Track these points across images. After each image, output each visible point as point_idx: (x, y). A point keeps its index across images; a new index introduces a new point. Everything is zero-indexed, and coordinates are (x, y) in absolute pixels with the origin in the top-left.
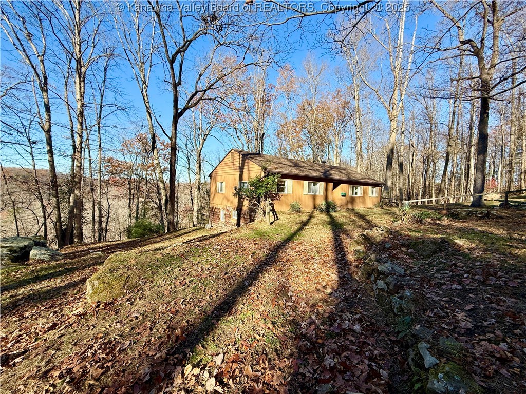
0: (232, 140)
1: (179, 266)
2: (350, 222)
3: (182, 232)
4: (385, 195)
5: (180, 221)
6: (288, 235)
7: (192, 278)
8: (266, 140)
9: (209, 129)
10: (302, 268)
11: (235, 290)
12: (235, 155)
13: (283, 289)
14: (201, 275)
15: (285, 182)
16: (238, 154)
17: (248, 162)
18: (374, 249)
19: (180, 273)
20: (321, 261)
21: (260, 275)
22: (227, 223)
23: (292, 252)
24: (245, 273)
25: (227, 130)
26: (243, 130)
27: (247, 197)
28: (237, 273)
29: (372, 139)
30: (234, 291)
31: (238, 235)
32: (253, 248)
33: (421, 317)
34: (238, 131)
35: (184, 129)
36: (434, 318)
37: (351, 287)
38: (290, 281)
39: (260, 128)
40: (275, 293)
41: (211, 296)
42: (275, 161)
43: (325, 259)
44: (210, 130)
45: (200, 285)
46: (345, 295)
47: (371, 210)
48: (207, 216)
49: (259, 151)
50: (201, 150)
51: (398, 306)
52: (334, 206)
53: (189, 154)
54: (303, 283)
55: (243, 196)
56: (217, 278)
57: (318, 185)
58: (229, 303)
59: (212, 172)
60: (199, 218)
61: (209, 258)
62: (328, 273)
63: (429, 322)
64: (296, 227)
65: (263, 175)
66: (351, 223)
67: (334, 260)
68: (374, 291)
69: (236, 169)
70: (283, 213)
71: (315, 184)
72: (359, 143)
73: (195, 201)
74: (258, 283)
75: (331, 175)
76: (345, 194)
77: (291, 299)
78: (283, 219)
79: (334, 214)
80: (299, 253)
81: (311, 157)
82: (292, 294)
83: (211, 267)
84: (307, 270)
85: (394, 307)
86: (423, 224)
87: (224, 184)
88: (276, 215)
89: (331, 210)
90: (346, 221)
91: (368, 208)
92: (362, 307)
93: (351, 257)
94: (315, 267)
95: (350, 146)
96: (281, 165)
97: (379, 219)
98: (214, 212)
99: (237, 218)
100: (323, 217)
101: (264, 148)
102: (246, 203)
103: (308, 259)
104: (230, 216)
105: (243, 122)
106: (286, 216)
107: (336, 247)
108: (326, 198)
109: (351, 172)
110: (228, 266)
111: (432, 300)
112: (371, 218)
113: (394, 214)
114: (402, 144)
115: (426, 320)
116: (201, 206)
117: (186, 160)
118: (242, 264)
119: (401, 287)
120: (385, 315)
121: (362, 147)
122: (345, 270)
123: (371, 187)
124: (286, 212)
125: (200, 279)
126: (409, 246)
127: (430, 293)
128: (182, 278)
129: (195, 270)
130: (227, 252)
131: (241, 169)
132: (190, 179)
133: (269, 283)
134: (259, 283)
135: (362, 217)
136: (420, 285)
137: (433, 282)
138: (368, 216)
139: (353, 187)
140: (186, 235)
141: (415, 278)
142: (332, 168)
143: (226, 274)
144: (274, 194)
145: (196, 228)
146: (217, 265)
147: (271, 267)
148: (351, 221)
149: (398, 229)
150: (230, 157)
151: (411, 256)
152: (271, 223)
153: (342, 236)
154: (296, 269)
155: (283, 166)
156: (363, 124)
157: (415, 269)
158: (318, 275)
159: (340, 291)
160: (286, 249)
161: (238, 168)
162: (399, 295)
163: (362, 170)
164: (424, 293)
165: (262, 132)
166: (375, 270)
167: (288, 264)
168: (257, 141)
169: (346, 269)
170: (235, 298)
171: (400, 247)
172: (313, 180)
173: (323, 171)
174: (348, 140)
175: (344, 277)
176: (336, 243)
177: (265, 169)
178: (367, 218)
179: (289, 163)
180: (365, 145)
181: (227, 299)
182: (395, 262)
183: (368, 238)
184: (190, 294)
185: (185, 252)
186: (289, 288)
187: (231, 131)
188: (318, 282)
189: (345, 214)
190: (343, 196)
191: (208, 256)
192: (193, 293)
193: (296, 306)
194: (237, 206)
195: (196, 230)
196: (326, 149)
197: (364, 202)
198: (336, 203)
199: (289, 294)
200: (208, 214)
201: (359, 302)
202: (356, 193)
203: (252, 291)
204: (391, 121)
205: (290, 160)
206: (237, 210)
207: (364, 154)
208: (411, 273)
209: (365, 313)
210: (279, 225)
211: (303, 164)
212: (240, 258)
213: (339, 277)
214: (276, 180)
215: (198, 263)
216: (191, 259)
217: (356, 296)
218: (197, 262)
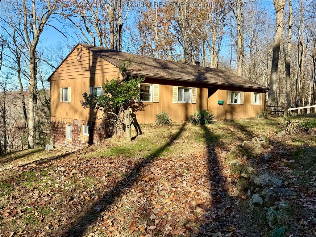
0: (79, 32)
1: (7, 193)
2: (227, 135)
3: (13, 156)
4: (269, 102)
5: (9, 143)
6: (152, 151)
7: (26, 207)
8: (125, 34)
9: (46, 16)
10: (168, 187)
11: (84, 217)
12: (83, 52)
13: (144, 212)
14: (38, 203)
15: (149, 87)
16: (87, 51)
17: (101, 61)
18: (252, 162)
19: (8, 202)
20: (190, 178)
21: (117, 198)
22: (74, 141)
23: (157, 169)
24: (97, 197)
25: (71, 18)
26: (93, 19)
27: (101, 106)
28: (87, 198)
29: (256, 35)
30: (83, 219)
31: (89, 155)
32: (108, 168)
33: (295, 227)
34: (87, 21)
35: (10, 15)
36: (308, 226)
37: (224, 206)
38: (153, 202)
39: (117, 17)
40: (133, 217)
41: (52, 226)
42: (136, 60)
43: (196, 176)
44: (47, 18)
45: (36, 214)
46: (217, 213)
47: (253, 121)
48: (47, 134)
49: (116, 47)
50: (36, 44)
51: (273, 218)
52: (210, 117)
53: (19, 51)
54: (169, 204)
55: (96, 106)
56: (60, 205)
57: (190, 91)
58: (75, 232)
59: (53, 74)
60: (37, 137)
61: (49, 182)
62: (198, 191)
63: (303, 231)
64: (163, 142)
65: (121, 78)
66: (229, 135)
67: (206, 176)
68: (249, 207)
69: (86, 71)
70: (148, 126)
71: (186, 90)
72: (240, 40)
73: (30, 115)
74: (113, 208)
75: (206, 78)
76: (223, 102)
77: (154, 222)
78: (147, 133)
79: (209, 126)
80: (165, 171)
81: (183, 57)
82: (155, 217)
83: (52, 193)
84: (174, 189)
85: (269, 221)
86: (308, 133)
87: (69, 91)
88: (139, 129)
89: (206, 121)
90: (223, 133)
91: (250, 119)
92: (235, 225)
93: (226, 172)
94: (184, 185)
95: (230, 43)
96: (143, 66)
97: (262, 131)
98: (57, 128)
99: (88, 135)
100: (197, 129)
101: (123, 44)
102: (100, 115)
103: (175, 177)
104: (79, 132)
105: (94, 9)
106: (151, 130)
107: (210, 162)
108: (200, 107)
109: (230, 74)
110: (75, 190)
111: (308, 209)
112: (252, 130)
113: (279, 124)
114: (290, 41)
115: (299, 230)
116: (39, 122)
117: (15, 59)
118: (93, 186)
119: (277, 199)
120: (260, 230)
121: (245, 44)
122: (219, 187)
123: (254, 93)
124: (151, 125)
125: (36, 207)
126: (291, 156)
127: (306, 202)
128: (12, 208)
129: (30, 197)
130: (73, 174)
131: (92, 70)
132: (21, 85)
133: (127, 207)
134: (115, 207)
135: (242, 128)
136: (297, 195)
137: (311, 192)
138: (249, 127)
139: (233, 93)
140: (18, 160)
141: (293, 189)
142: (208, 70)
143: (72, 199)
144: (137, 103)
145: (32, 150)
146: (60, 189)
147: (130, 187)
148: (228, 133)
149: (280, 140)
150: (76, 54)
151: (291, 166)
152: (133, 139)
153: (218, 150)
154: (161, 188)
155: (147, 67)
156: (245, 15)
157: (294, 179)
158: (186, 194)
159: (211, 211)
160: (149, 166)
161: (88, 69)
162: (275, 207)
163: (244, 73)
164: (300, 203)
165: (119, 23)
166: (252, 184)
167: (152, 183)
168: (112, 34)
169: (220, 185)
170: (83, 226)
171: (281, 158)
172: (183, 84)
173: (196, 74)
174: (227, 36)
175: (217, 194)
176: (209, 157)
177: (123, 70)
178: (248, 129)
179: (154, 64)
180: (247, 43)
181: (73, 228)
182: (274, 173)
183: (245, 149)
184: (22, 226)
185: (15, 177)
186: (152, 210)
187: (77, 19)
188: (187, 201)
189: (222, 125)
190: (220, 104)
191: (47, 180)
192: (27, 224)
193: (159, 230)
194: (88, 119)
195: (33, 152)
196: (201, 47)
197: (245, 111)
198: (212, 113)
199: (151, 217)
200: (48, 132)
201: (232, 220)
202: (236, 101)
203: (105, 217)
204: (277, 12)
205: (156, 60)
206: (89, 124)
207: (246, 54)
208: (289, 183)
209: (238, 231)
210: (143, 140)
211: (172, 66)
212: (91, 181)
213: (212, 195)
214: (139, 86)
215: (34, 188)
216: (24, 184)
217: (229, 214)
218: (32, 188)
